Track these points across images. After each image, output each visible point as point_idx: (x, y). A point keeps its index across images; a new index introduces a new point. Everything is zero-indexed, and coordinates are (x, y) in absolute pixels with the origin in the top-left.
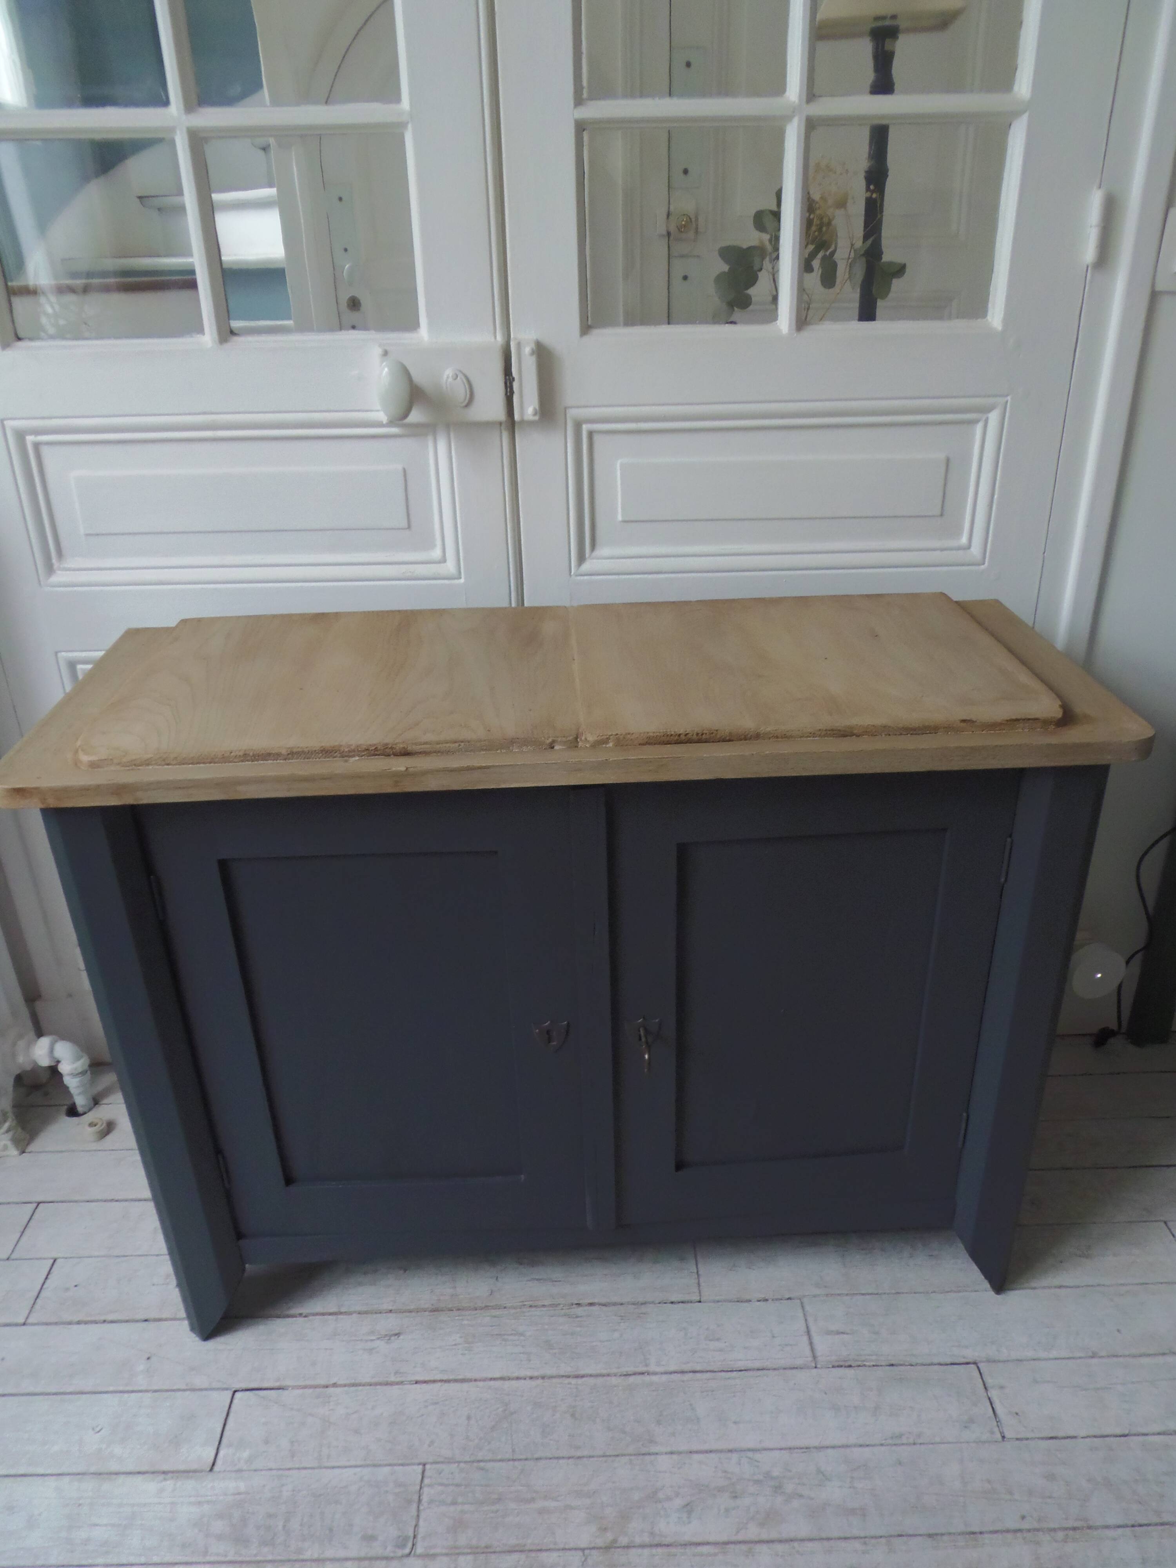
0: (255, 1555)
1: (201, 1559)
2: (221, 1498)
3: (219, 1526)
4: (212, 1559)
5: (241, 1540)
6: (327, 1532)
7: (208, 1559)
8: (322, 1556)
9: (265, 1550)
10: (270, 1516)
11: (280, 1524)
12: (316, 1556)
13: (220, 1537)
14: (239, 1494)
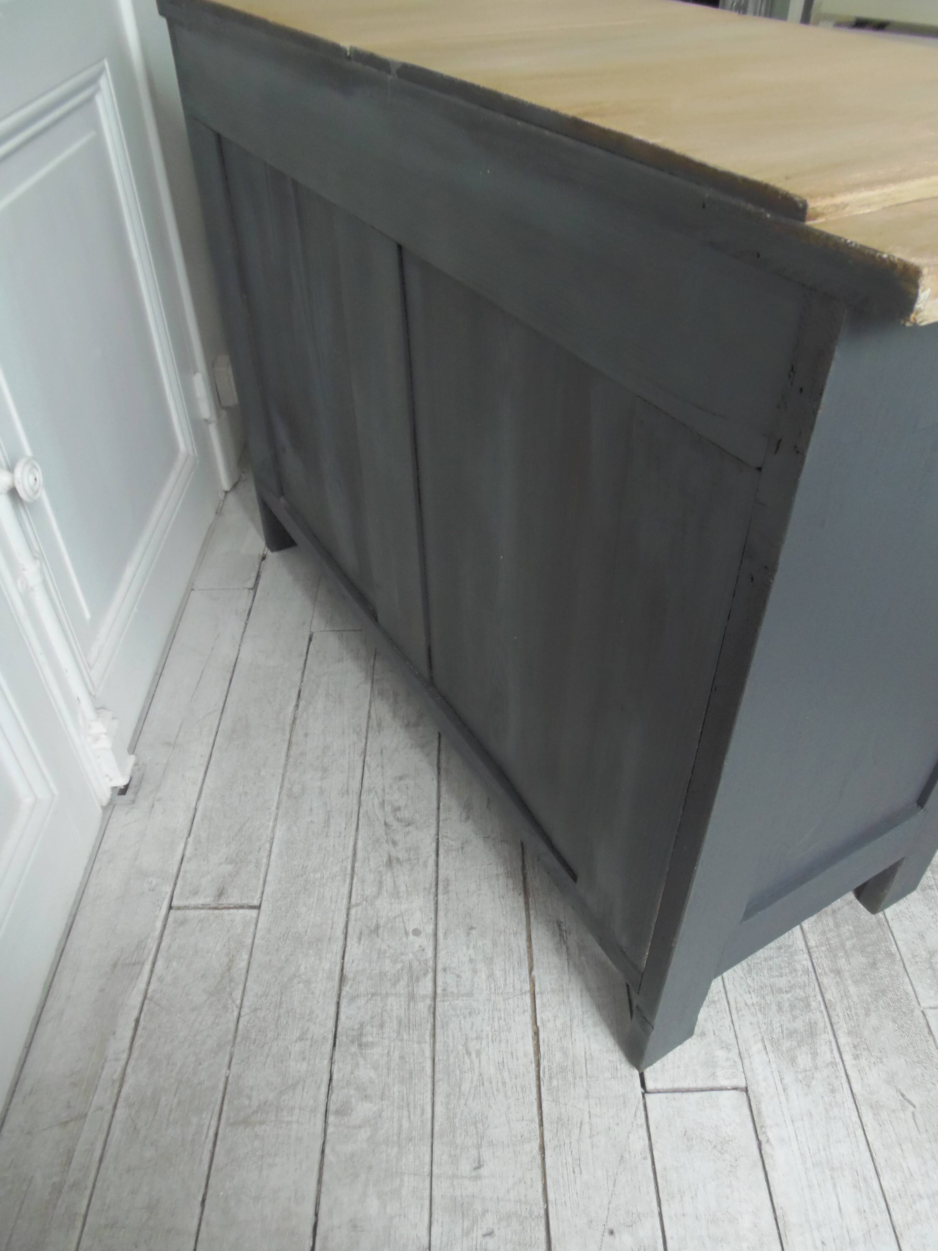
0: (821, 1012)
1: (840, 1066)
2: (774, 1066)
3: (804, 1059)
4: (837, 1055)
5: (812, 1031)
6: (782, 951)
7: (838, 1060)
8: (805, 950)
9: (814, 1004)
10: (780, 1009)
11: (786, 996)
12: (806, 956)
13: (815, 1055)
14: (765, 1048)
